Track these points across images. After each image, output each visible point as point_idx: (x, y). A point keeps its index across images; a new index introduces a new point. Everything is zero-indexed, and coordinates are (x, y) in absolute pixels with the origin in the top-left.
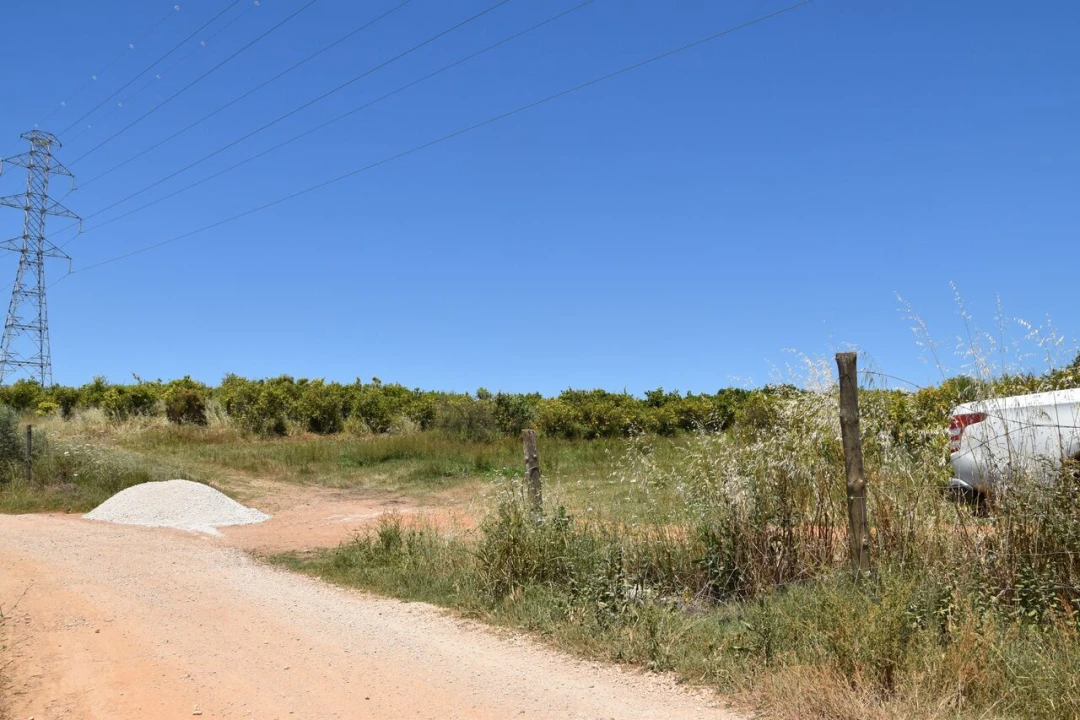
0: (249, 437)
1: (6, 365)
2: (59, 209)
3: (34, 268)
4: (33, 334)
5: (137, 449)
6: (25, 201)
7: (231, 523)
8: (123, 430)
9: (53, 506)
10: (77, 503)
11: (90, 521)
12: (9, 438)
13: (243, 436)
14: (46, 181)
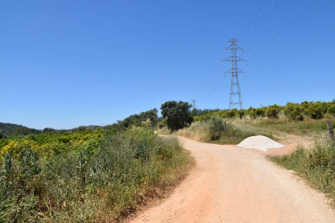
0: (291, 122)
1: (231, 104)
2: (240, 59)
3: (236, 77)
4: (237, 95)
5: (257, 127)
6: (232, 59)
7: (272, 148)
8: (255, 122)
9: (231, 143)
10: (236, 142)
11: (237, 147)
12: (221, 125)
13: (289, 121)
14: (236, 52)
